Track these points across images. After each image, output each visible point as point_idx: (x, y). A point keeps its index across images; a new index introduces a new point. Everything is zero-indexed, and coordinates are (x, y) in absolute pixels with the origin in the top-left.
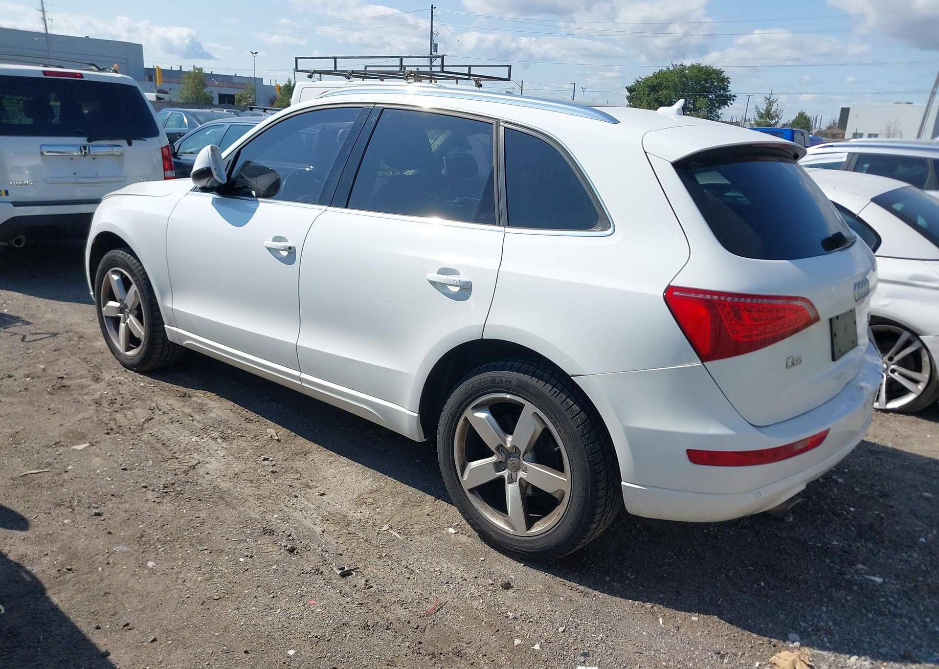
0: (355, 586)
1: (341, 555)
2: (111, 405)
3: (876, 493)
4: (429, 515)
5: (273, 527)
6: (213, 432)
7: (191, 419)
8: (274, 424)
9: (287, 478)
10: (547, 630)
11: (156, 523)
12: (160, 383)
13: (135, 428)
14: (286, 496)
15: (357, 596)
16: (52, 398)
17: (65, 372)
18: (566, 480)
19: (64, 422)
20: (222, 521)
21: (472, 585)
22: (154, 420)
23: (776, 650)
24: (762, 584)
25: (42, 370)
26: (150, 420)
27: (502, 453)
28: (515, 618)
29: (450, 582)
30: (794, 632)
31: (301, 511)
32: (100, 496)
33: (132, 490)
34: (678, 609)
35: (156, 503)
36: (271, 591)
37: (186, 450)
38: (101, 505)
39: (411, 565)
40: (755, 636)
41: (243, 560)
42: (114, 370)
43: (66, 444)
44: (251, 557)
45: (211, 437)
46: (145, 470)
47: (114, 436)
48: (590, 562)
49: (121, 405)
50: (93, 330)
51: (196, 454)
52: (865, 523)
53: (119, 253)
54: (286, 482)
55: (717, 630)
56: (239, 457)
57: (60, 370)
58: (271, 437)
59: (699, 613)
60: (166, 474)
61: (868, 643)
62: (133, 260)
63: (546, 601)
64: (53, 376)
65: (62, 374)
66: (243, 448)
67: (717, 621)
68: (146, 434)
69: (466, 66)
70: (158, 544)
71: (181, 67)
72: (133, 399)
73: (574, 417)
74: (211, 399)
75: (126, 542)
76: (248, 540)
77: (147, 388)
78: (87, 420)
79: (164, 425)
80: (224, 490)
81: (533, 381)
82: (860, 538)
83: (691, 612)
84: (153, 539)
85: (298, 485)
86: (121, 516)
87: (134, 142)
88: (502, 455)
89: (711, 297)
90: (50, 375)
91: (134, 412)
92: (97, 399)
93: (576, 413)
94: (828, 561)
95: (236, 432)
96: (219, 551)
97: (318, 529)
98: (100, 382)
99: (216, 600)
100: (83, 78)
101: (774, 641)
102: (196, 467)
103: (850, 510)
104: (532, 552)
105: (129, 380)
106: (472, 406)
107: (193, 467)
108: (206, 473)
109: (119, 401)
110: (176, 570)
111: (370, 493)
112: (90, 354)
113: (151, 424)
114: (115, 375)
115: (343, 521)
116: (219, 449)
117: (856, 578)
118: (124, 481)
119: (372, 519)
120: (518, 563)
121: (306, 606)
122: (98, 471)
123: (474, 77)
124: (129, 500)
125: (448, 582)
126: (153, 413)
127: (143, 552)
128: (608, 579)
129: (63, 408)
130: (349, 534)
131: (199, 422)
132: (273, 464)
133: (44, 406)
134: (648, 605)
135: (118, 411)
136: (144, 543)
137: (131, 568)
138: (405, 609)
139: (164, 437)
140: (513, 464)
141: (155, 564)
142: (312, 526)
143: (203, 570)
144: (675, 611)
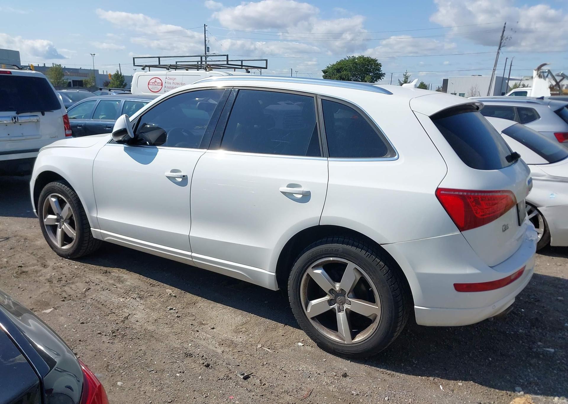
0: (255, 384)
1: (239, 366)
2: (59, 282)
3: (532, 300)
4: (283, 336)
5: (191, 352)
6: (133, 294)
7: (115, 287)
8: (169, 286)
9: (188, 320)
10: (379, 400)
11: (114, 356)
12: (88, 265)
13: (80, 296)
14: (192, 331)
15: (258, 391)
16: (18, 280)
17: (22, 263)
18: (378, 308)
19: (31, 295)
20: (157, 351)
21: (324, 377)
22: (91, 290)
23: (511, 398)
24: (490, 359)
25: (6, 262)
26: (89, 289)
27: (333, 294)
28: (357, 395)
29: (311, 377)
30: (518, 386)
31: (204, 340)
32: (72, 342)
33: (92, 336)
34: (449, 379)
35: (110, 343)
36: (203, 393)
37: (119, 307)
38: (74, 348)
39: (283, 368)
40: (497, 391)
41: (179, 375)
42: (54, 259)
43: (38, 310)
44: (183, 373)
45: (132, 298)
46: (96, 322)
47: (68, 302)
48: (389, 355)
49: (66, 281)
50: (32, 234)
51: (126, 309)
52: (533, 318)
53: (56, 184)
54: (188, 323)
55: (475, 389)
56: (154, 309)
57: (18, 262)
58: (170, 294)
59: (462, 381)
60: (110, 323)
61: (560, 388)
62: (67, 188)
63: (371, 382)
64: (14, 266)
65: (20, 264)
66: (155, 303)
67: (473, 384)
68: (89, 299)
69: (240, 60)
70: (120, 370)
71: (44, 64)
72: (73, 277)
73: (382, 269)
74: (124, 273)
75: (99, 371)
76: (178, 362)
77: (80, 269)
78: (46, 292)
79: (99, 292)
80: (151, 331)
81: (353, 249)
82: (533, 326)
83: (457, 381)
84: (116, 367)
85: (196, 324)
86: (90, 354)
87: (46, 113)
88: (332, 295)
89: (463, 193)
90: (12, 265)
91: (76, 286)
92: (49, 279)
93: (382, 266)
94: (521, 342)
95: (147, 293)
96: (161, 371)
97: (219, 351)
98: (47, 268)
99: (170, 402)
100: (12, 74)
101: (509, 393)
102: (128, 318)
103: (522, 311)
104: (356, 353)
105: (66, 265)
106: (312, 266)
107: (126, 318)
108: (136, 321)
109: (64, 278)
110: (137, 386)
111: (242, 325)
112: (35, 250)
113: (90, 292)
114: (57, 262)
115: (232, 344)
116: (139, 304)
117: (539, 350)
118: (85, 331)
119: (249, 341)
120: (346, 360)
121: (228, 400)
122: (65, 326)
123: (245, 67)
124: (92, 343)
125: (310, 377)
126: (89, 285)
127: (112, 376)
128: (403, 365)
129: (28, 286)
130: (239, 352)
131: (121, 288)
132: (177, 312)
133: (15, 286)
134: (431, 378)
135: (65, 286)
136: (110, 370)
137: (107, 387)
138: (290, 396)
139: (102, 300)
140: (341, 300)
141: (122, 383)
142: (214, 349)
143: (155, 384)
144: (447, 380)
